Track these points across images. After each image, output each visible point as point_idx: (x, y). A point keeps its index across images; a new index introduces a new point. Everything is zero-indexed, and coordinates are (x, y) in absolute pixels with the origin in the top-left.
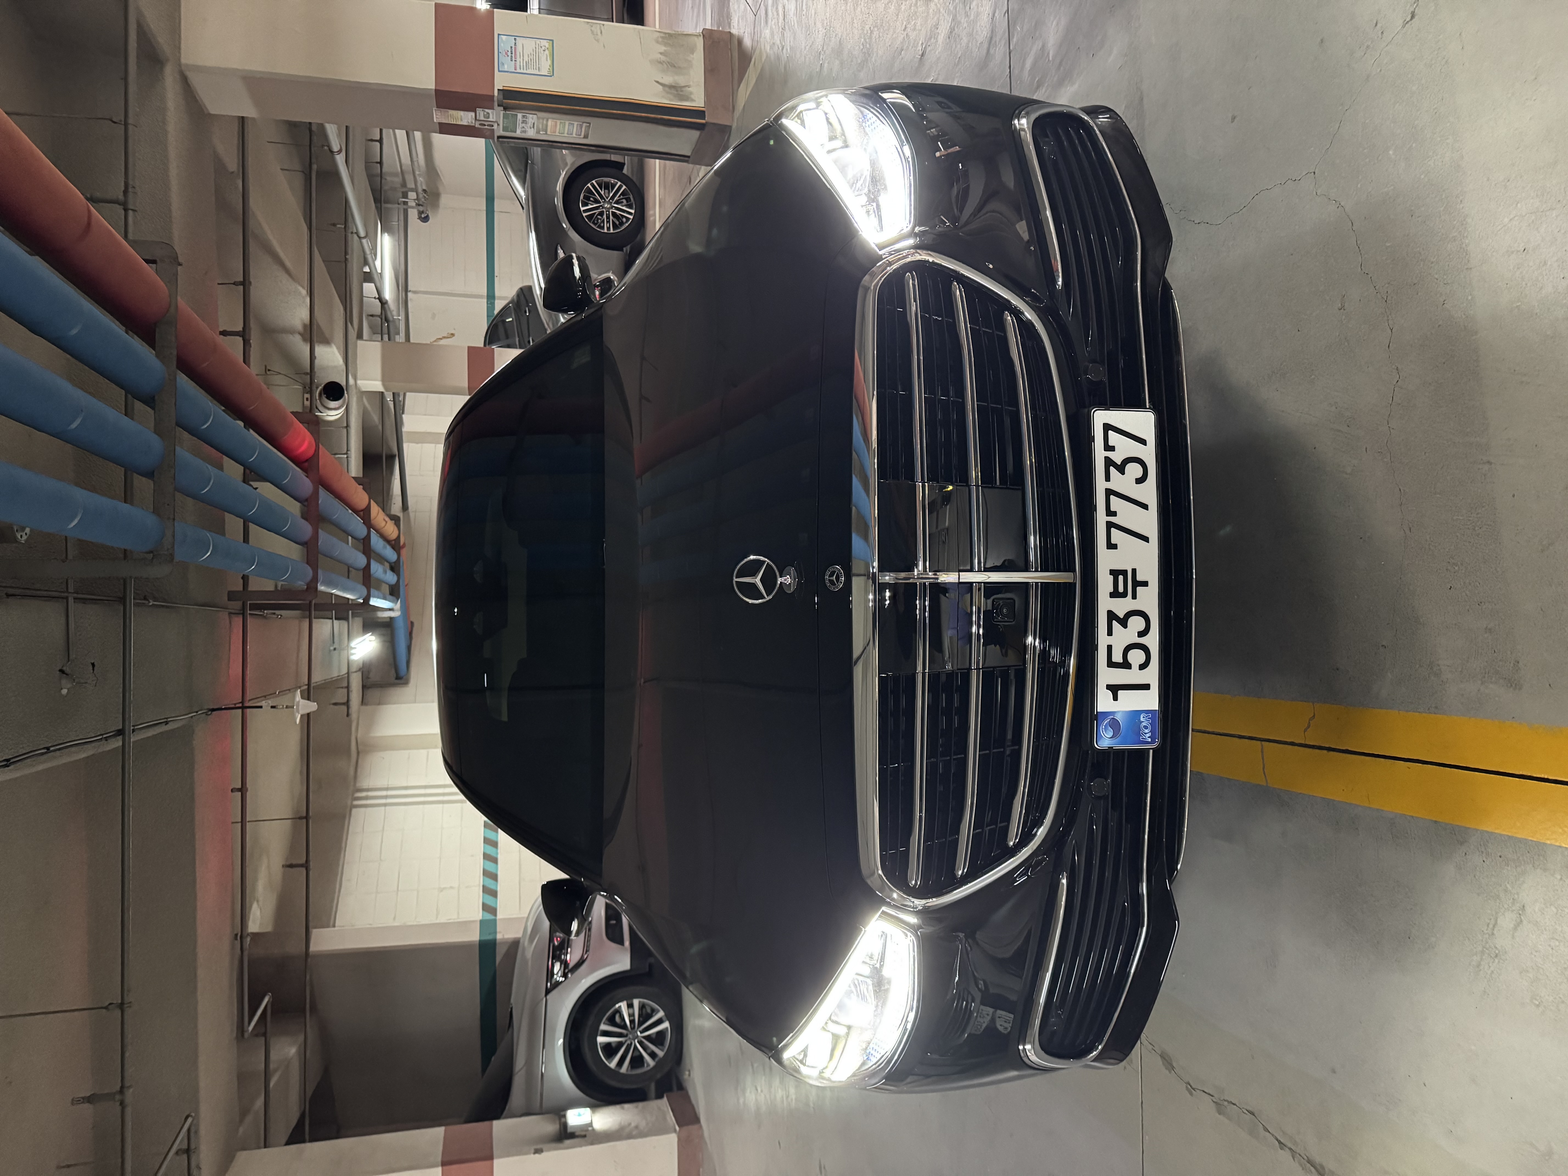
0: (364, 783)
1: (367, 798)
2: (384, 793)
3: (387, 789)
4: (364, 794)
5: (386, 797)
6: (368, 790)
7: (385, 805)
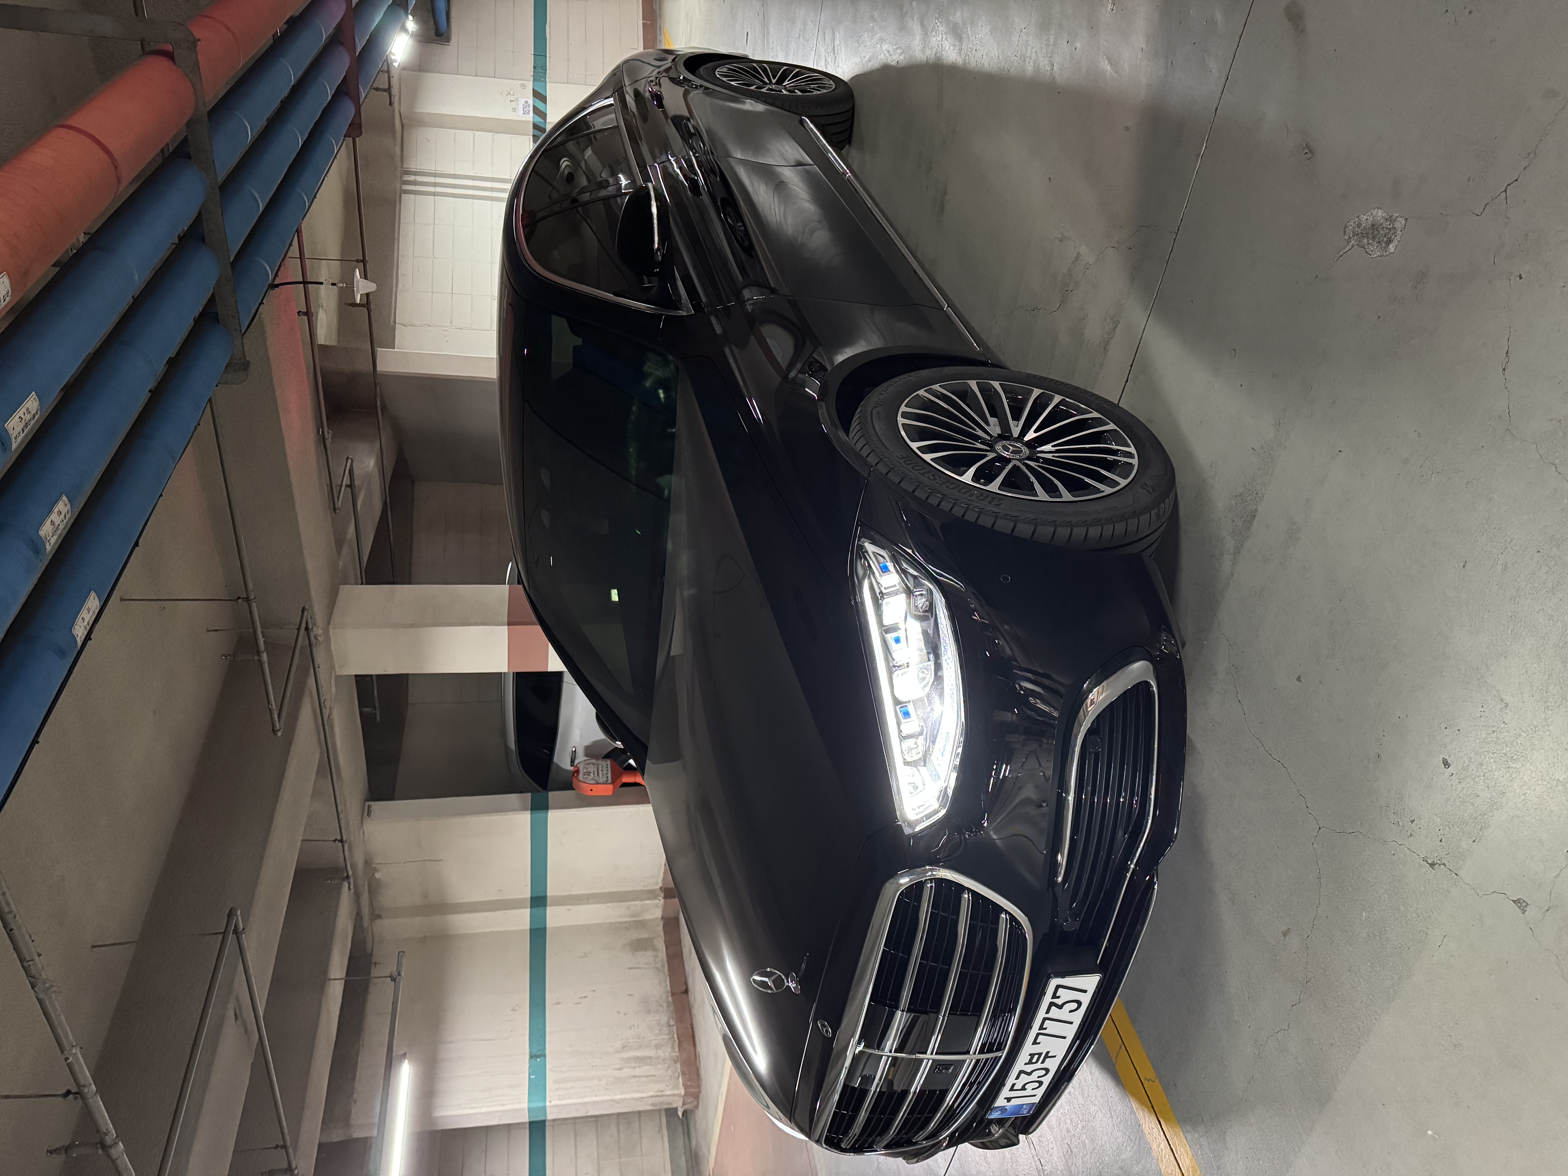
0: (413, 164)
1: (415, 183)
2: (432, 180)
3: (435, 175)
4: (412, 178)
5: (435, 185)
6: (416, 173)
7: (434, 194)
